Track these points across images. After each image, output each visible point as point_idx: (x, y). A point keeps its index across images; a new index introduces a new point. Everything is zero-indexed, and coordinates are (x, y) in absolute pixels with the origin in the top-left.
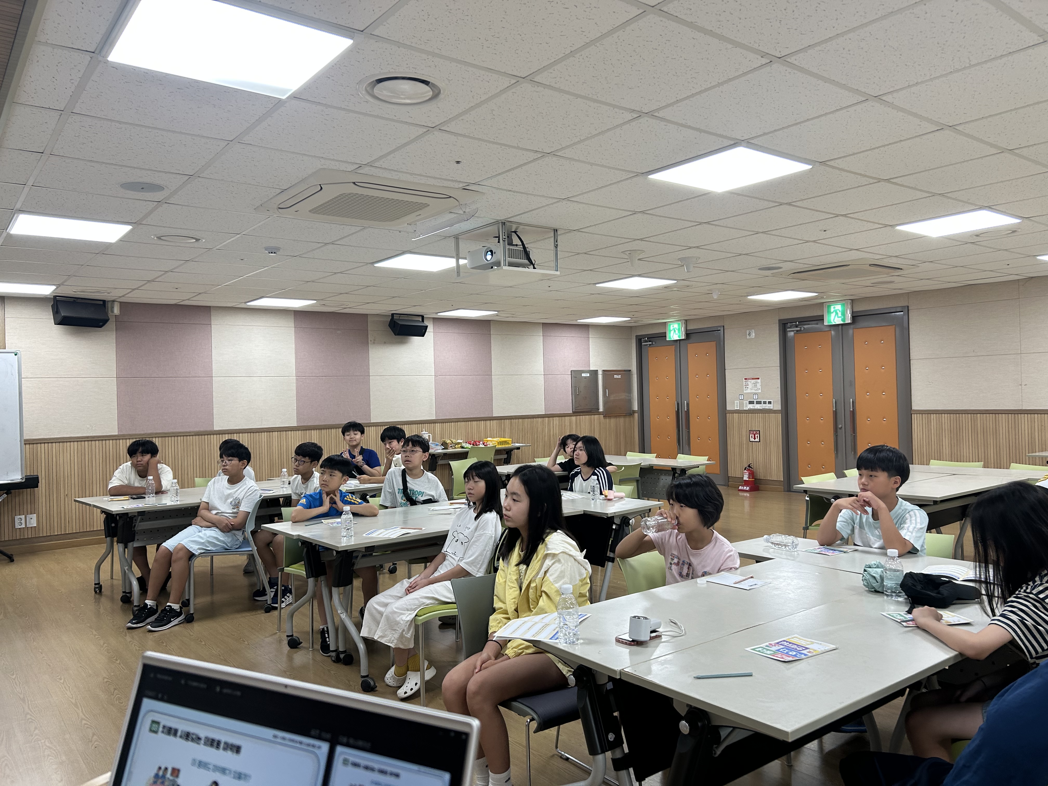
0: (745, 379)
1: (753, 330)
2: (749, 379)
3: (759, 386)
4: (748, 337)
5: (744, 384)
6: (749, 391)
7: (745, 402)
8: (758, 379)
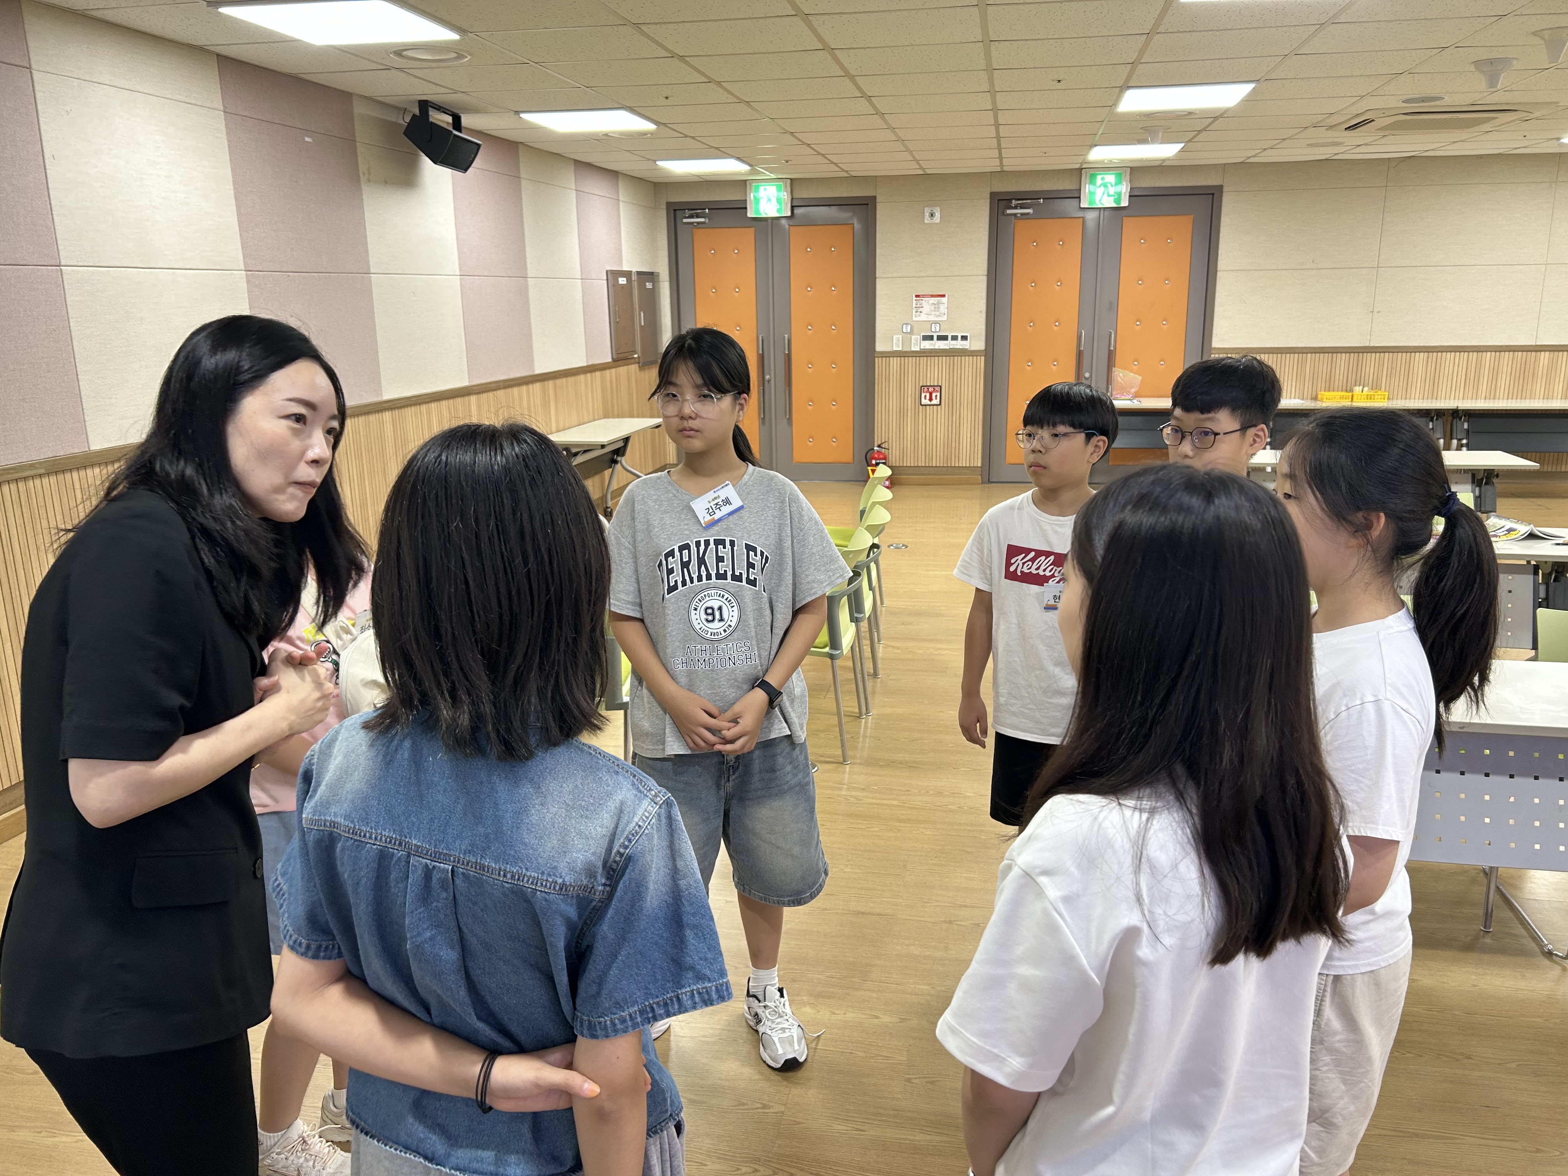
0: (917, 296)
1: (938, 209)
2: (924, 296)
3: (943, 309)
4: (927, 220)
5: (914, 305)
6: (923, 317)
7: (913, 337)
8: (943, 296)
